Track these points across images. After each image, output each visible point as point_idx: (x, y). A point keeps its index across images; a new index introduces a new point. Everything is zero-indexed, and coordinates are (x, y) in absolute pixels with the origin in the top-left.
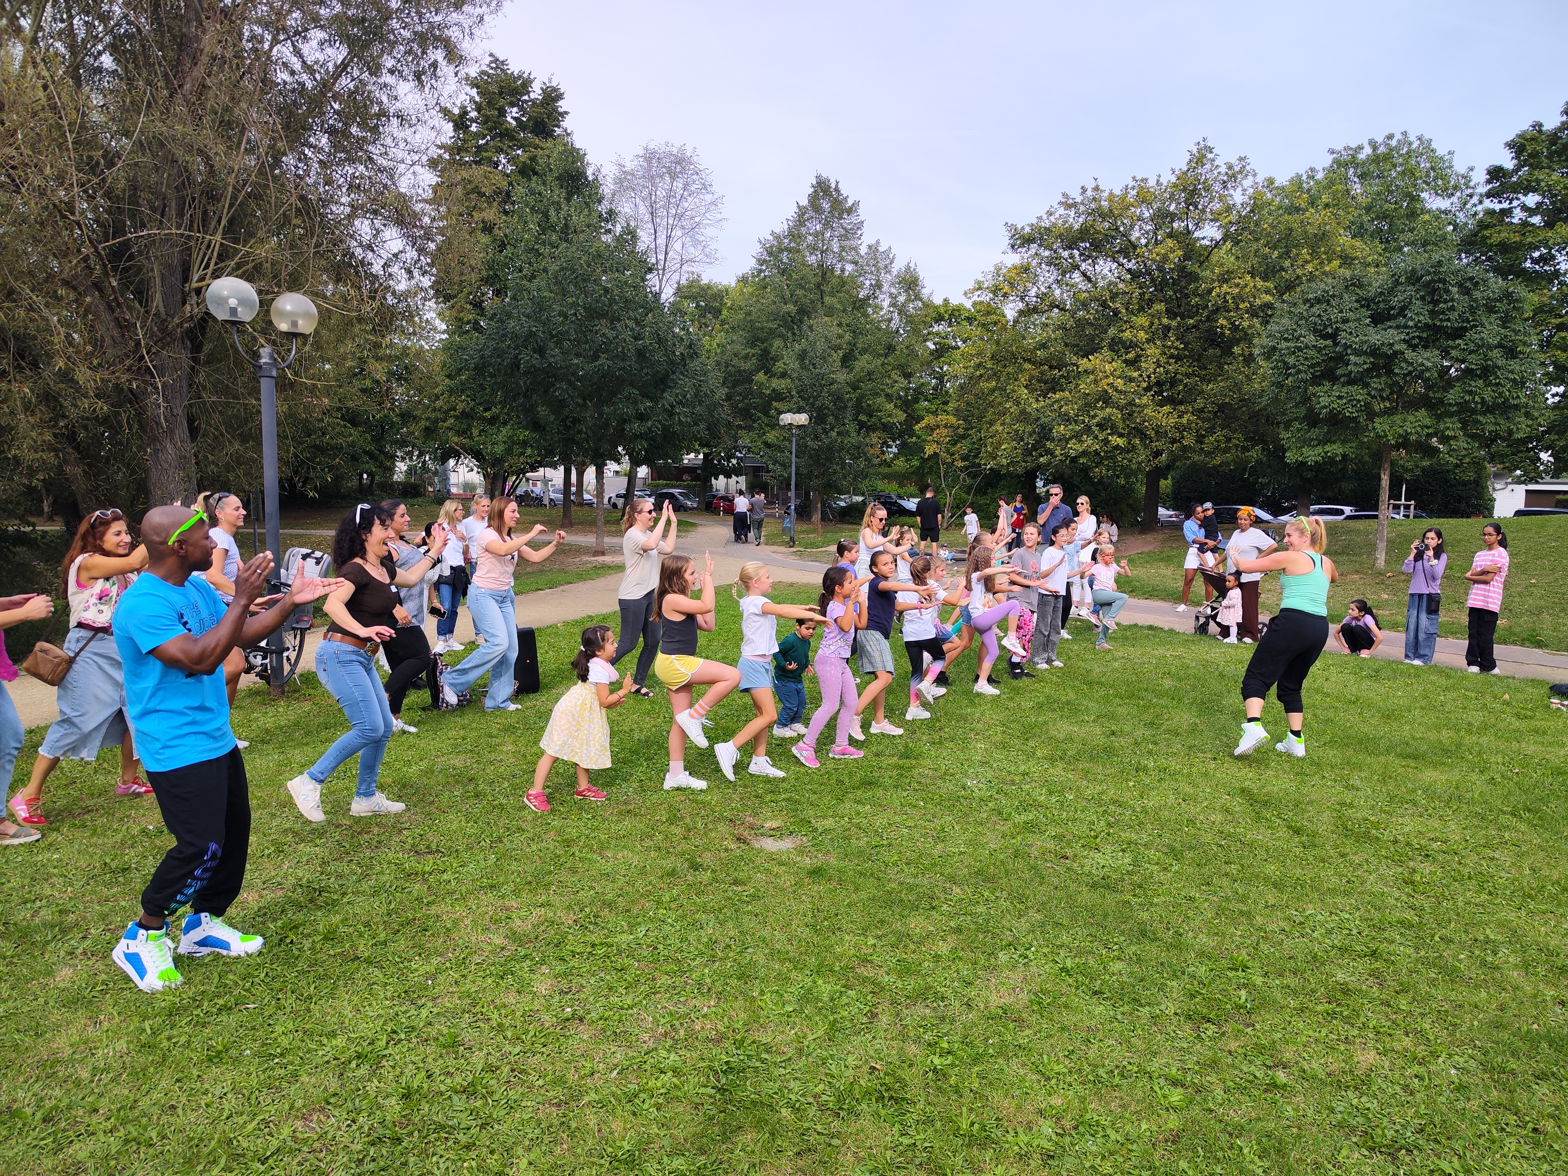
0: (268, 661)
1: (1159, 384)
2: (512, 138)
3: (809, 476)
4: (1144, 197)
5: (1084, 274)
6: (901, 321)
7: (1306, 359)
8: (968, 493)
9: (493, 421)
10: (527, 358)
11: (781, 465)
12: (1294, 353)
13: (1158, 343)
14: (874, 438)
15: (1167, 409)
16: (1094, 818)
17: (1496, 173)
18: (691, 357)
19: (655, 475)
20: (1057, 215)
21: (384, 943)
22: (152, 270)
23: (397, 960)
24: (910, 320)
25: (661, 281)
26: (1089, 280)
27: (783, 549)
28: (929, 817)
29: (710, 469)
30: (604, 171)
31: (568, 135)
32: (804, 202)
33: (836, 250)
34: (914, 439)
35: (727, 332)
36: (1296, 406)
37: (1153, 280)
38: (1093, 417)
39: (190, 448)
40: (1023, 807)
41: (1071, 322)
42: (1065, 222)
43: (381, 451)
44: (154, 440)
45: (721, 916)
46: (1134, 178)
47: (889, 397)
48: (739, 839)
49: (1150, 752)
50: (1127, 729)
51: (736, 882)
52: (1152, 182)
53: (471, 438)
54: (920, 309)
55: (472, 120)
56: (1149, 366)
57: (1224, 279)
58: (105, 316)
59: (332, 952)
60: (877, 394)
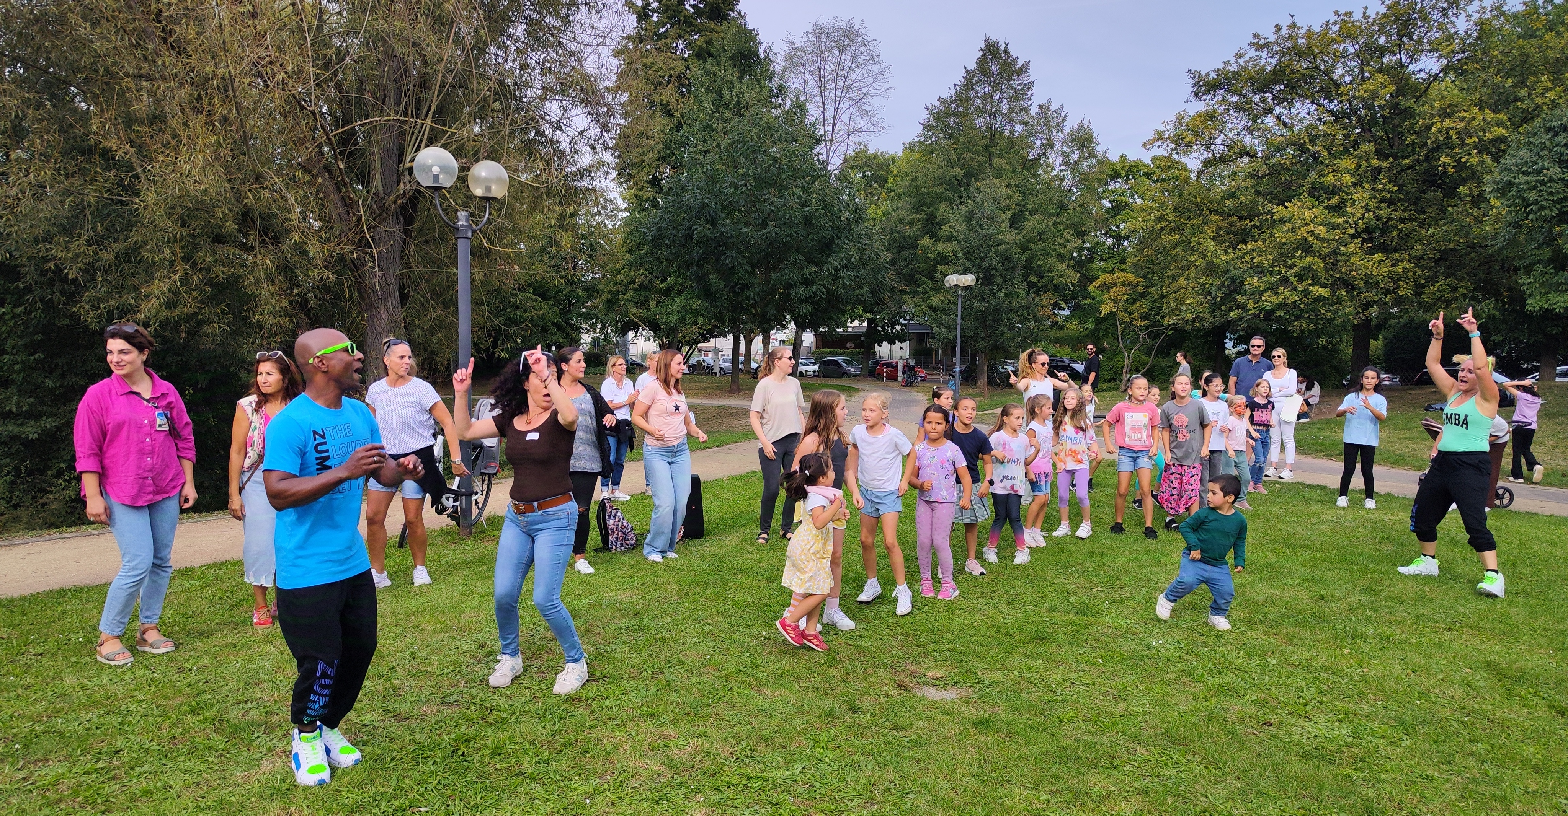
0: (458, 503)
1: (1368, 230)
2: (690, 24)
3: (975, 338)
4: (1348, 31)
5: (1278, 118)
6: (1074, 179)
7: (1551, 193)
8: (1148, 354)
9: (668, 292)
10: (701, 229)
11: (945, 327)
12: (1535, 187)
13: (1367, 186)
14: (1046, 299)
15: (1378, 256)
16: (1303, 684)
18: (857, 221)
19: (820, 344)
20: (1247, 58)
21: (547, 762)
22: (374, 154)
23: (558, 778)
24: (1084, 179)
25: (828, 152)
26: (1285, 124)
28: (1108, 675)
29: (873, 336)
30: (775, 49)
31: (742, 17)
32: (972, 66)
33: (1004, 111)
34: (1088, 301)
35: (892, 199)
36: (1539, 247)
37: (1360, 119)
38: (1291, 267)
39: (400, 313)
40: (1217, 669)
41: (1264, 169)
42: (1256, 65)
43: (568, 323)
44: (371, 306)
45: (880, 760)
46: (1336, 13)
47: (1061, 257)
48: (900, 686)
49: (1368, 619)
50: (1339, 594)
51: (896, 728)
52: (1357, 16)
53: (648, 309)
54: (1094, 166)
55: (654, 11)
56: (1354, 211)
57: (1445, 114)
58: (334, 196)
59: (498, 766)
60: (1048, 254)
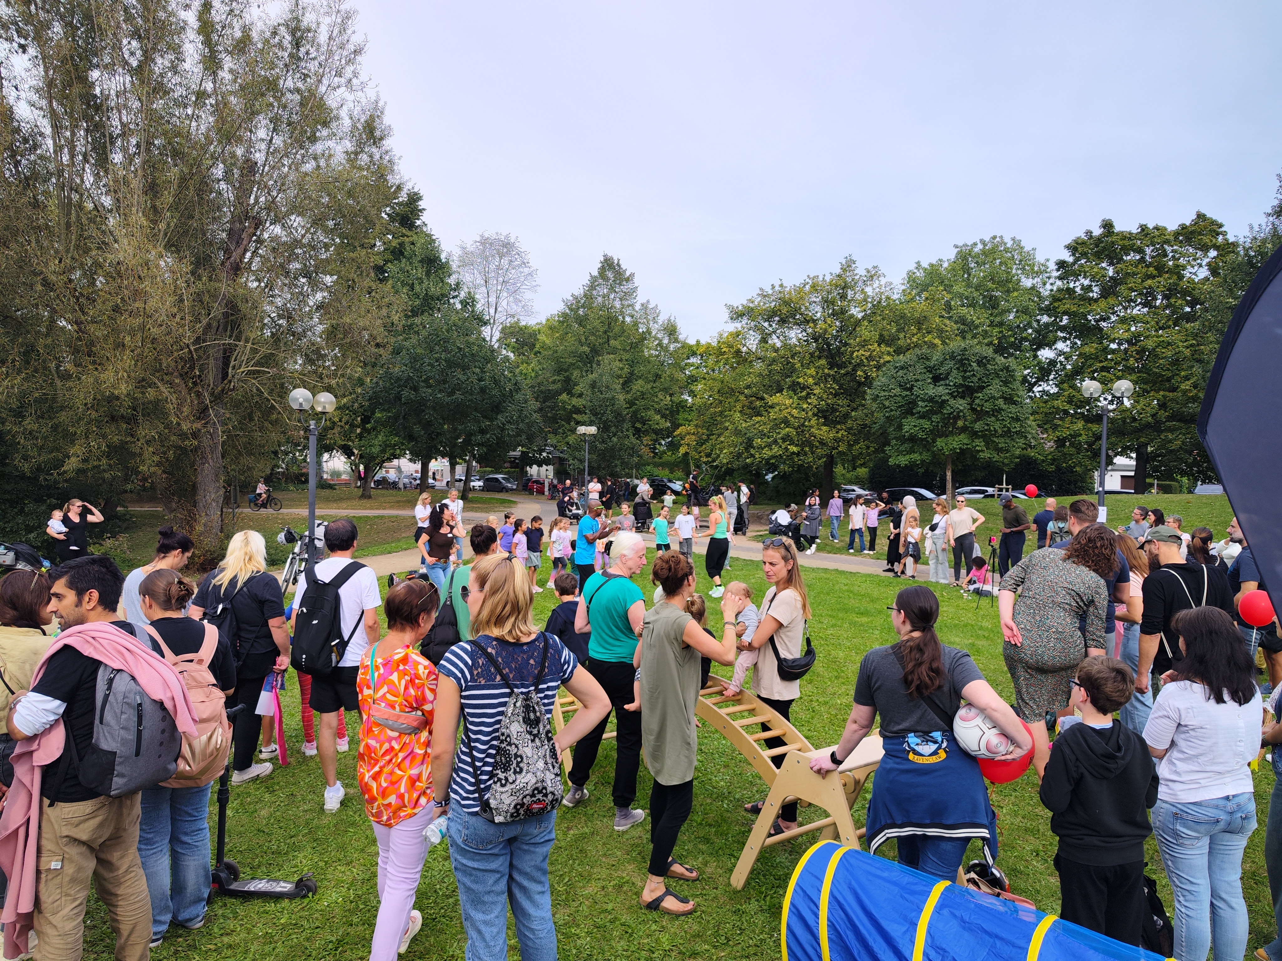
4: (815, 288)
7: (896, 403)
10: (406, 393)
11: (578, 459)
12: (888, 399)
13: (822, 385)
14: (646, 440)
15: (827, 427)
17: (1061, 264)
18: (516, 391)
20: (758, 301)
25: (491, 330)
29: (527, 460)
30: (453, 255)
31: (425, 225)
32: (595, 273)
33: (618, 307)
42: (763, 305)
46: (808, 276)
47: (658, 412)
52: (820, 280)
54: (679, 348)
57: (861, 346)
60: (648, 409)
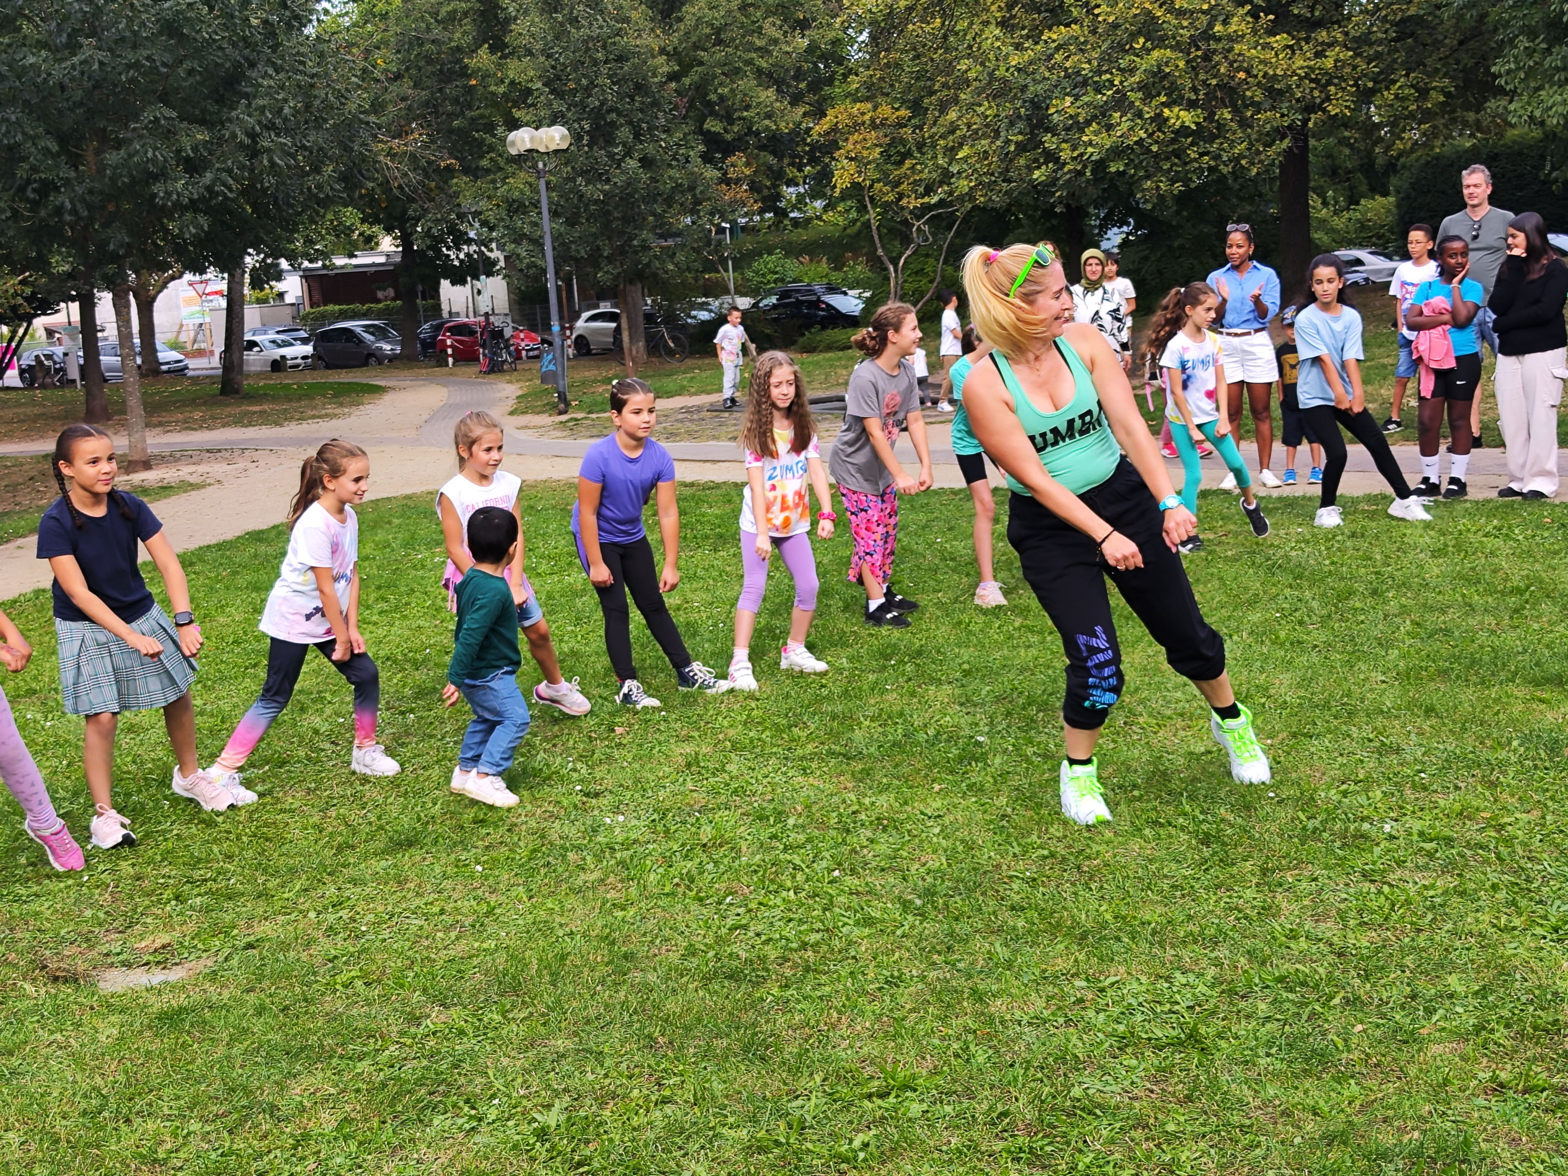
19: (317, 297)
27: (545, 419)
48: (54, 977)
60: (737, 71)
